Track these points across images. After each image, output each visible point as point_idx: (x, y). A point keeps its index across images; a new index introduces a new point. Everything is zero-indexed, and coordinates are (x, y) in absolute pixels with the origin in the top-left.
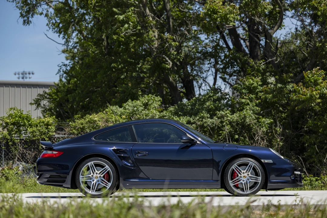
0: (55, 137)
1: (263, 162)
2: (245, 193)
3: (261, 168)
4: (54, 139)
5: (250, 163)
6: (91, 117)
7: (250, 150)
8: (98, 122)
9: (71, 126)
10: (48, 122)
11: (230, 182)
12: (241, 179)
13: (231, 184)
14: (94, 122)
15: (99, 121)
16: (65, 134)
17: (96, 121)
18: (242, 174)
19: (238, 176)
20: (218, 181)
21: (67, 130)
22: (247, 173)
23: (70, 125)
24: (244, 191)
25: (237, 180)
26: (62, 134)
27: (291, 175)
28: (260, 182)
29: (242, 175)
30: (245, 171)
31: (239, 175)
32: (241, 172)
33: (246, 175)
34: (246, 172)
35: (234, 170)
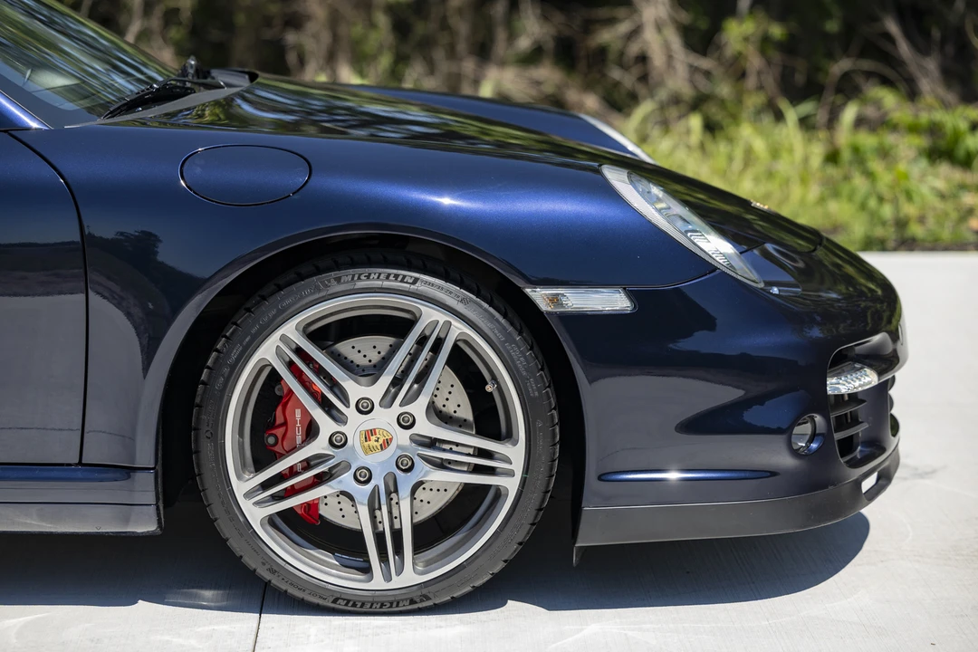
1: (544, 306)
2: (378, 582)
3: (521, 363)
5: (430, 316)
7: (446, 201)
11: (242, 485)
12: (339, 456)
13: (247, 506)
18: (350, 412)
19: (311, 431)
20: (127, 471)
22: (397, 409)
24: (366, 570)
25: (308, 464)
27: (796, 422)
28: (511, 485)
29: (355, 425)
30: (376, 391)
31: (326, 425)
32: (345, 401)
33: (384, 419)
34: (388, 400)
35: (274, 377)
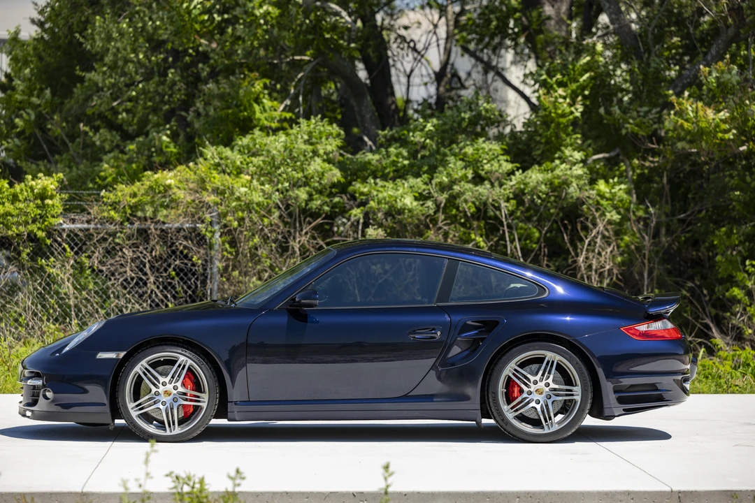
0: (64, 230)
4: (60, 235)
6: (156, 176)
8: (175, 190)
9: (105, 200)
10: (44, 189)
14: (166, 191)
15: (178, 188)
16: (88, 222)
17: (169, 187)
21: (94, 210)
23: (103, 197)
26: (82, 223)
